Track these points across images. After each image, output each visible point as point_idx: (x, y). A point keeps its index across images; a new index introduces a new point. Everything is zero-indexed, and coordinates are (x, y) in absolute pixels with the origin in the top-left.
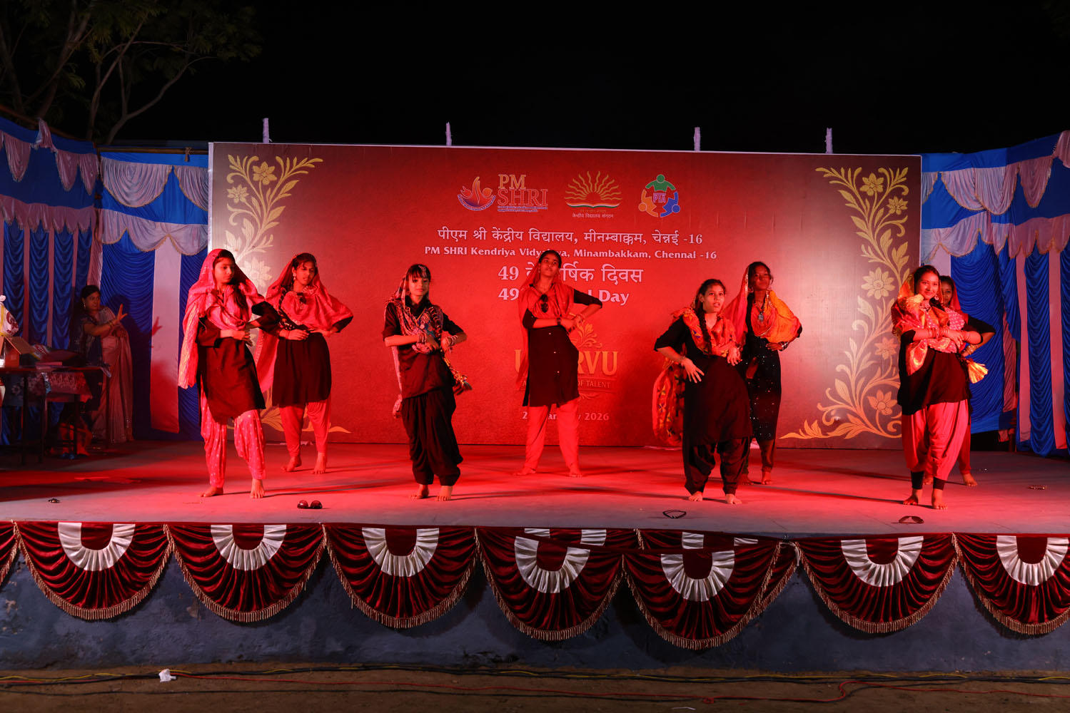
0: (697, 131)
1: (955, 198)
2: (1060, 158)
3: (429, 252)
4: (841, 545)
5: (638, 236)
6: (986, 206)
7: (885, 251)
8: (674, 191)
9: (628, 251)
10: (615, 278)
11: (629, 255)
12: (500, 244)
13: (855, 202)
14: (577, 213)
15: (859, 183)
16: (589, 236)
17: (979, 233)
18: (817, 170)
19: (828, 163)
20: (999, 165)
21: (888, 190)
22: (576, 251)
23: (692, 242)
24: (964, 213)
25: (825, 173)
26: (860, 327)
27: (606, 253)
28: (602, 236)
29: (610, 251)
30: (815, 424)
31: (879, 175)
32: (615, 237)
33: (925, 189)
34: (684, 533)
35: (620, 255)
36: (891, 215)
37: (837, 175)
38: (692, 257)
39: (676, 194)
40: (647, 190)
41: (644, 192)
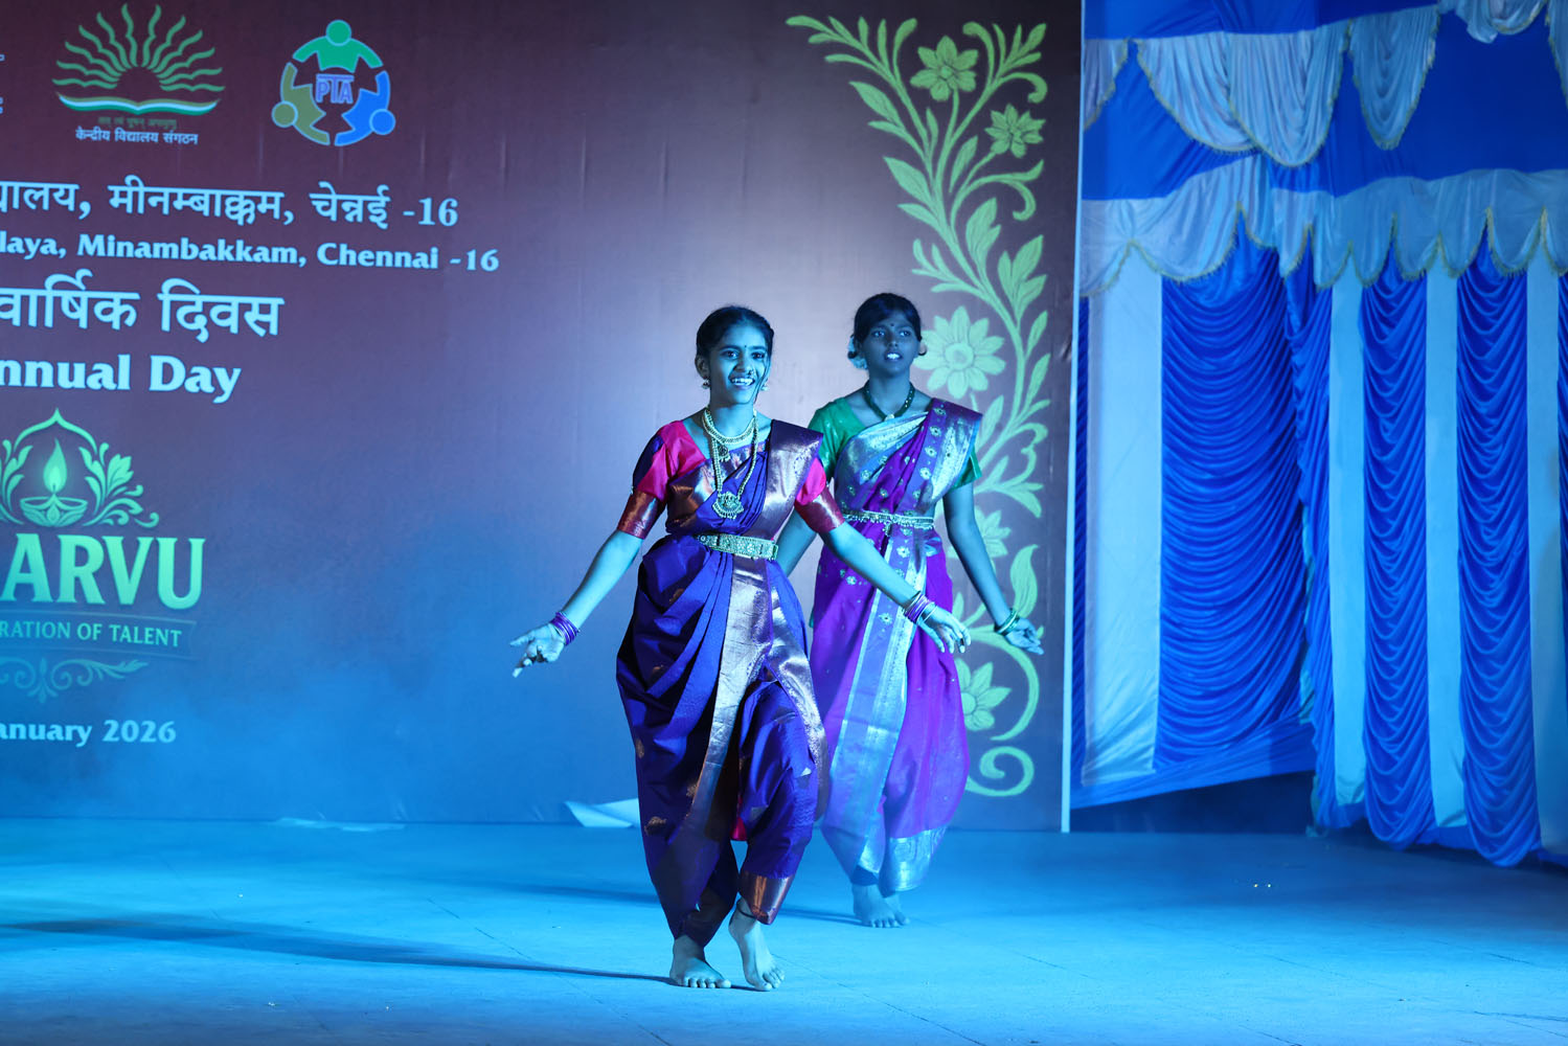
1: (1176, 113)
2: (1460, 13)
5: (271, 200)
6: (1260, 140)
7: (980, 258)
8: (378, 70)
9: (240, 243)
10: (200, 321)
11: (243, 254)
13: (897, 119)
14: (88, 127)
15: (910, 64)
16: (123, 194)
17: (1240, 215)
18: (793, 21)
20: (1293, 27)
21: (991, 87)
22: (85, 239)
23: (427, 220)
24: (1195, 158)
25: (813, 31)
27: (175, 247)
28: (164, 197)
29: (185, 241)
31: (963, 43)
32: (200, 200)
33: (1093, 86)
35: (216, 254)
36: (997, 158)
37: (847, 37)
38: (426, 266)
39: (383, 79)
40: (296, 63)
41: (290, 72)
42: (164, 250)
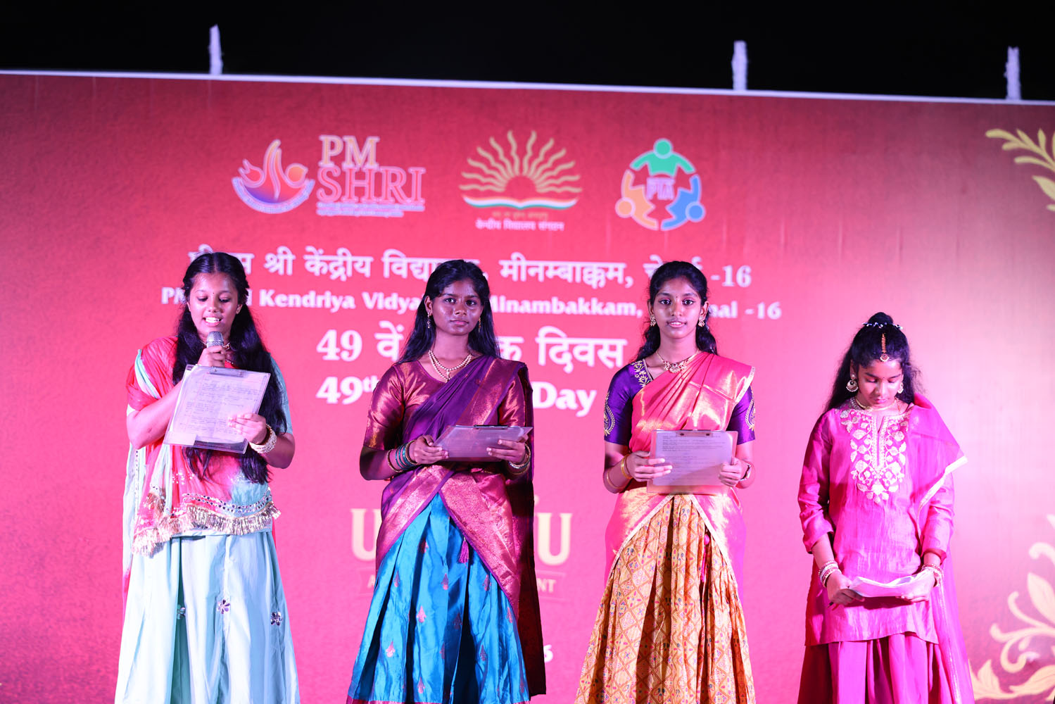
0: (740, 49)
3: (171, 299)
5: (616, 270)
8: (691, 175)
9: (594, 301)
11: (597, 308)
12: (323, 283)
14: (485, 218)
16: (511, 267)
18: (992, 134)
19: (1012, 118)
23: (728, 282)
25: (1004, 141)
27: (547, 304)
28: (541, 269)
29: (555, 300)
30: (986, 668)
32: (565, 270)
35: (578, 308)
37: (1030, 145)
38: (728, 315)
39: (696, 181)
40: (633, 171)
41: (628, 177)
42: (540, 307)
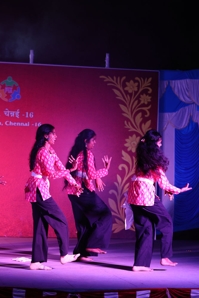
0: (32, 52)
1: (178, 95)
4: (104, 296)
6: (195, 100)
7: (138, 124)
8: (17, 87)
13: (122, 97)
15: (124, 86)
17: (190, 116)
18: (101, 77)
19: (107, 73)
23: (27, 116)
25: (105, 79)
26: (123, 168)
31: (135, 81)
33: (161, 90)
34: (14, 289)
36: (142, 104)
37: (112, 80)
38: (27, 125)
39: (19, 88)
